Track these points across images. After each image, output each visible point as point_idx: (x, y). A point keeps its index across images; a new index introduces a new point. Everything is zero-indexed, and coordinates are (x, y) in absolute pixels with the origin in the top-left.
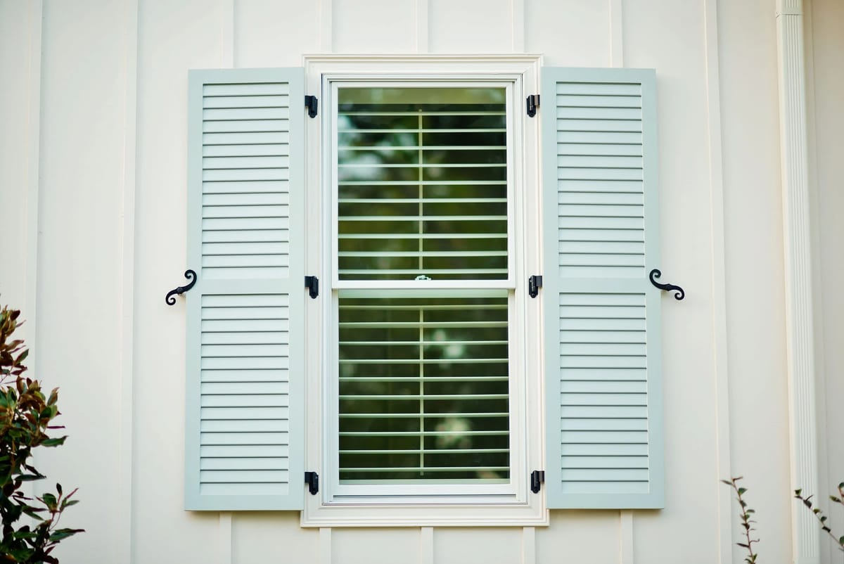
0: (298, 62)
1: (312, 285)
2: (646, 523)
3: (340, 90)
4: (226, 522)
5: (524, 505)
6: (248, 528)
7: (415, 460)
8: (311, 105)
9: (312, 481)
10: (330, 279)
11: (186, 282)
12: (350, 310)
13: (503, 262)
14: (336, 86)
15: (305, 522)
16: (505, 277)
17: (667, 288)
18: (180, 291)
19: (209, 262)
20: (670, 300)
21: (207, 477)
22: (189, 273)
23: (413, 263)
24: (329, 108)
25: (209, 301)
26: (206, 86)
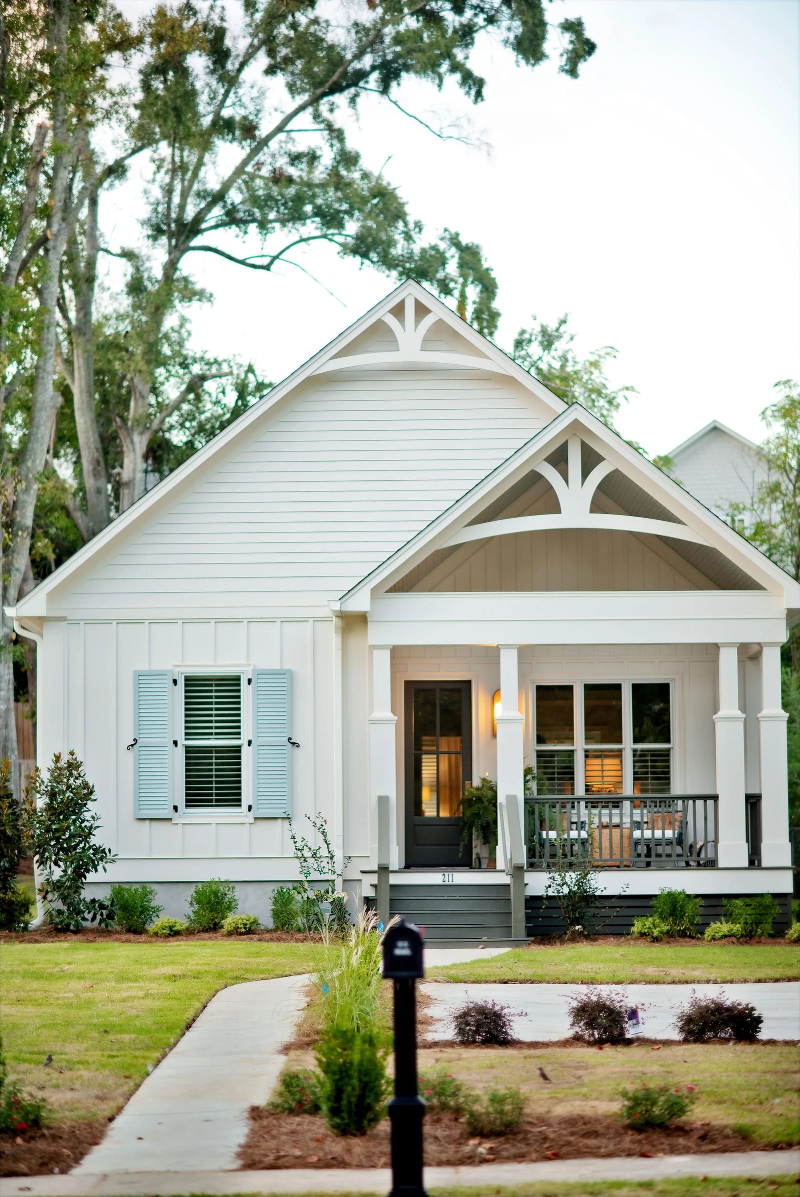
0: (171, 668)
1: (175, 743)
2: (286, 822)
3: (185, 676)
4: (147, 822)
5: (246, 816)
6: (156, 825)
7: (211, 801)
8: (175, 682)
9: (175, 808)
10: (182, 742)
11: (133, 743)
12: (188, 750)
13: (240, 735)
14: (183, 675)
15: (173, 822)
16: (239, 739)
17: (294, 744)
18: (132, 745)
19: (141, 735)
20: (295, 747)
21: (141, 807)
22: (135, 740)
23: (211, 734)
24: (181, 683)
25: (141, 749)
26: (140, 676)
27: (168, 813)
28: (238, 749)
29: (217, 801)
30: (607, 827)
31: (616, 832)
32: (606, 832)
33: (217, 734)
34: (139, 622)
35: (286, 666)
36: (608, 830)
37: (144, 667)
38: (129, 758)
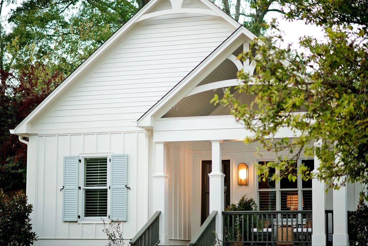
0: (78, 155)
1: (80, 188)
2: (124, 223)
3: (85, 158)
4: (68, 223)
5: (108, 220)
6: (71, 224)
7: (97, 214)
8: (80, 161)
9: (79, 217)
10: (83, 187)
11: (63, 188)
12: (87, 192)
13: (106, 184)
14: (84, 158)
15: (78, 223)
16: (106, 186)
17: (128, 188)
18: (62, 189)
19: (66, 185)
20: (128, 189)
21: (65, 216)
22: (63, 187)
23: (97, 184)
24: (83, 161)
25: (66, 191)
26: (66, 158)
27: (75, 219)
28: (106, 191)
29: (99, 213)
30: (285, 227)
31: (290, 229)
32: (285, 229)
33: (100, 184)
34: (66, 135)
35: (126, 153)
36: (286, 228)
37: (68, 155)
38: (61, 194)
